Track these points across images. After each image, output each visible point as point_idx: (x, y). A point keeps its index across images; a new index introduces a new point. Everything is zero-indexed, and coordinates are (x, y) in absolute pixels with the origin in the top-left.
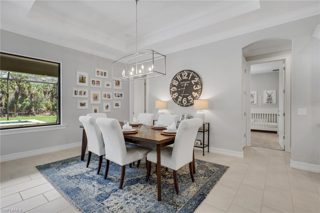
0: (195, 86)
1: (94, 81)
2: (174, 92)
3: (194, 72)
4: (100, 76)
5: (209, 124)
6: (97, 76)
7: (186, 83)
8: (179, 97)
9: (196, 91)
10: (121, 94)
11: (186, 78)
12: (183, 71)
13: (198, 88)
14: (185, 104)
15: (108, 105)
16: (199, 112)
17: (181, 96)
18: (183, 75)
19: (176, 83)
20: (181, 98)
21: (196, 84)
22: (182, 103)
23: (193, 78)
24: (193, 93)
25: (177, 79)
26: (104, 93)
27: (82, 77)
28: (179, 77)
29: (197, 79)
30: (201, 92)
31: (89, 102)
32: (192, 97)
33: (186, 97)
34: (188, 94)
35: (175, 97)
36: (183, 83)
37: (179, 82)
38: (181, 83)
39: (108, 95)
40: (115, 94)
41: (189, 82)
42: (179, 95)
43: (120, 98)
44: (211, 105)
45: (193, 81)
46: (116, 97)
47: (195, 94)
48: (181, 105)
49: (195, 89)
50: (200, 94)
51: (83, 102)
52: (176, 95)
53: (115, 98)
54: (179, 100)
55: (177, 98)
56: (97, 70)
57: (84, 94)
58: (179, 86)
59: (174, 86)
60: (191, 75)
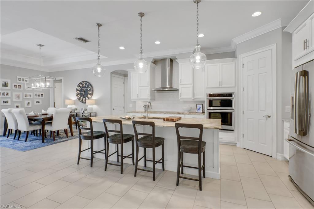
0: (89, 91)
1: (16, 85)
2: (78, 94)
3: (88, 83)
4: (21, 82)
5: (96, 113)
6: (18, 81)
7: (85, 89)
8: (81, 97)
9: (90, 94)
10: (41, 94)
11: (84, 86)
12: (83, 82)
13: (91, 93)
14: (84, 101)
15: (29, 103)
16: (89, 107)
17: (82, 97)
18: (83, 84)
19: (79, 89)
20: (82, 98)
21: (90, 90)
22: (83, 101)
23: (88, 86)
24: (88, 95)
25: (80, 86)
26: (25, 93)
27: (5, 83)
28: (81, 85)
29: (90, 87)
30: (93, 95)
31: (12, 100)
32: (88, 97)
33: (85, 97)
34: (86, 96)
35: (79, 97)
36: (83, 89)
37: (81, 88)
38: (82, 89)
39: (29, 95)
40: (36, 94)
41: (86, 89)
42: (81, 96)
43: (40, 97)
44: (97, 102)
45: (88, 88)
46: (37, 96)
47: (89, 96)
48: (82, 103)
49: (89, 93)
50: (92, 96)
51: (6, 100)
52: (79, 96)
53: (35, 97)
54: (81, 99)
55: (80, 98)
56: (18, 77)
57: (7, 94)
58: (81, 91)
59: (78, 90)
60: (87, 84)
